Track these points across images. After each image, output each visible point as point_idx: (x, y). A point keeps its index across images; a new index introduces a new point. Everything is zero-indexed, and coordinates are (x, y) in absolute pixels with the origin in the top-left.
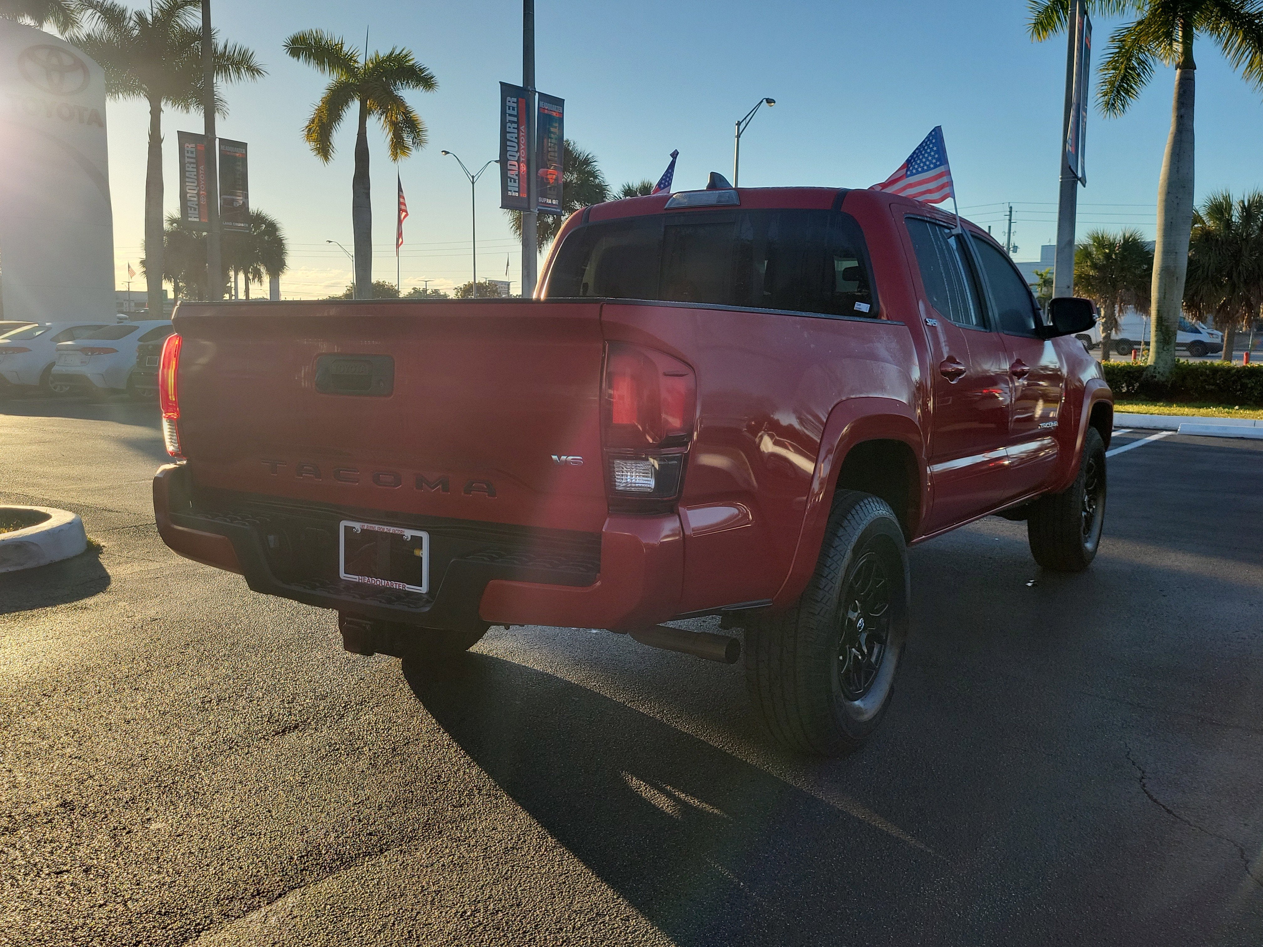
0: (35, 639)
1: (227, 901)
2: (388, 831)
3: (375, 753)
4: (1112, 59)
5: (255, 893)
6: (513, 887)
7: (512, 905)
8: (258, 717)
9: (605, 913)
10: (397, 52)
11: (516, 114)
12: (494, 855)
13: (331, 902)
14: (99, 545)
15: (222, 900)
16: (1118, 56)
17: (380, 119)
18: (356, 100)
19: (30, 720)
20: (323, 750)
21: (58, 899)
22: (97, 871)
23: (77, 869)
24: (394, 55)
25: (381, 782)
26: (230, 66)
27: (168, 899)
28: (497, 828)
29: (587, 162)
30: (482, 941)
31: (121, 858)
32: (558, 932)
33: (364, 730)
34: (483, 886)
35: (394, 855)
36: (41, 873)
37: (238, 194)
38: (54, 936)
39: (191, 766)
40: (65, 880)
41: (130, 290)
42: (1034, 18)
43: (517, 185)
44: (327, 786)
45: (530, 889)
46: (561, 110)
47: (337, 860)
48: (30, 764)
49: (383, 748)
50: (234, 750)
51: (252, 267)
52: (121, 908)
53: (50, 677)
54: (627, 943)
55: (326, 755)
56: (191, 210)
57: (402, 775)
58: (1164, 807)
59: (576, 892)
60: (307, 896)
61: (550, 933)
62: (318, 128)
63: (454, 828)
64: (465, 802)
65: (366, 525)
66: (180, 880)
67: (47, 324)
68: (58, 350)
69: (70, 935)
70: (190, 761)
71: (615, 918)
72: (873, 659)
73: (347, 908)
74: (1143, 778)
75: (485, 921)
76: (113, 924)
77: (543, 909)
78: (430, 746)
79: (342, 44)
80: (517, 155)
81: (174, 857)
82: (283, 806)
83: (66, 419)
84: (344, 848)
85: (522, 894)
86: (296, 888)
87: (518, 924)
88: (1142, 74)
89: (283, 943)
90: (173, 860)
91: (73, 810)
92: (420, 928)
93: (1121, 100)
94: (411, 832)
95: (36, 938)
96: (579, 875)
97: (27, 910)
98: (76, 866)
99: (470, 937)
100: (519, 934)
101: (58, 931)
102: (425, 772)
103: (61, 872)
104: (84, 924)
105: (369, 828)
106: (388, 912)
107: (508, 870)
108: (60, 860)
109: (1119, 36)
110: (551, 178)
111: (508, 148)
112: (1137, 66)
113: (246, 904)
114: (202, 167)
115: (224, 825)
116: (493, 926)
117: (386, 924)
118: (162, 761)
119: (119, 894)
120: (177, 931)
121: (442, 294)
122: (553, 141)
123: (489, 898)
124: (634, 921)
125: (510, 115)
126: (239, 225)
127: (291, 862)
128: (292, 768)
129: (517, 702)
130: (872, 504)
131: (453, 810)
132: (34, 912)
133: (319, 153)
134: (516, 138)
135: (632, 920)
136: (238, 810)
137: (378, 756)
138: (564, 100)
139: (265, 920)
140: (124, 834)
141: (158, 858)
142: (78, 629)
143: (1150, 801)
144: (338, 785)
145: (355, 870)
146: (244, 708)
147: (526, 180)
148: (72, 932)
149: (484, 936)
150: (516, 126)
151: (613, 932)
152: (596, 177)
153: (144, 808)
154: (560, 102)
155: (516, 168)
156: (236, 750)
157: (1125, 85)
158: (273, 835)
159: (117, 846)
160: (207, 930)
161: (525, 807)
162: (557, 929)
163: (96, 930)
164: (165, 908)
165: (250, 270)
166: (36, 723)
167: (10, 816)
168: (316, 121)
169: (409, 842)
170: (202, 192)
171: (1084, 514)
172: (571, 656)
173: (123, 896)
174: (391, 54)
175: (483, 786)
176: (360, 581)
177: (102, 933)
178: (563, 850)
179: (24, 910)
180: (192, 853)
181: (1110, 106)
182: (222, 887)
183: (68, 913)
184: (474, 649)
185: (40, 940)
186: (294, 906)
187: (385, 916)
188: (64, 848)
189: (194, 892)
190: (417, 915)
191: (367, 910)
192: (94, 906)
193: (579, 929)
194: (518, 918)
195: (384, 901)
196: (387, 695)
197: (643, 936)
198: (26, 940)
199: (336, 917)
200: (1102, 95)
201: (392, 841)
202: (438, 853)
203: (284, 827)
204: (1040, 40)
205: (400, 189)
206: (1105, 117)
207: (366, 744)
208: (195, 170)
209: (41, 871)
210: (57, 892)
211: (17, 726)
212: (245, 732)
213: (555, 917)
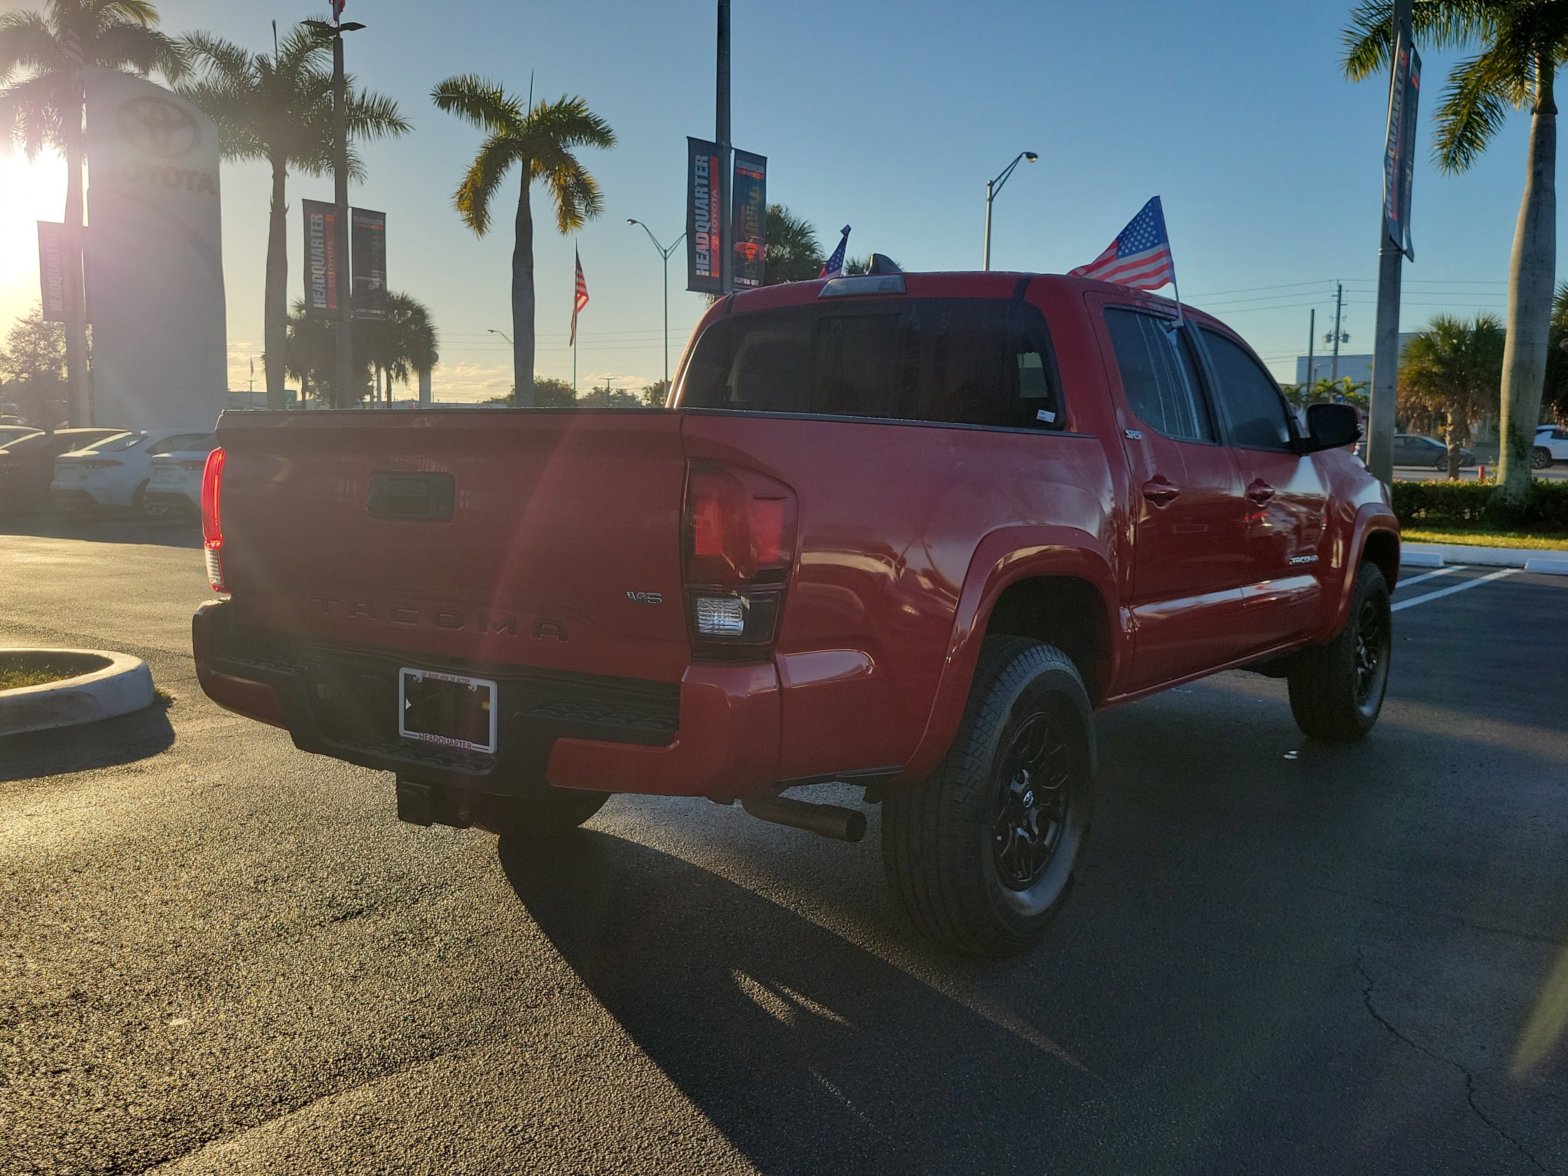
0: (75, 806)
1: (243, 1108)
2: (444, 1034)
3: (447, 944)
4: (1452, 102)
5: (277, 1100)
6: (577, 1099)
7: (572, 1120)
8: (317, 901)
9: (680, 1132)
10: (568, 101)
11: (706, 175)
12: (563, 1064)
13: (362, 1112)
14: (169, 697)
15: (237, 1107)
16: (1459, 99)
17: (546, 182)
18: (517, 160)
19: (53, 898)
20: (386, 940)
21: (51, 1101)
22: (101, 1071)
23: (78, 1069)
24: (564, 105)
25: (447, 978)
26: (368, 120)
27: (175, 1104)
28: (573, 1033)
29: (802, 232)
30: (529, 1160)
31: (131, 1056)
32: (620, 1152)
33: (438, 918)
34: (542, 1098)
35: (445, 1061)
36: (37, 1072)
37: (374, 275)
38: (39, 1142)
39: (229, 955)
40: (62, 1080)
41: (253, 391)
42: (1349, 52)
43: (707, 262)
44: (383, 981)
45: (597, 1102)
46: (763, 170)
47: (379, 1064)
48: (44, 949)
49: (457, 938)
50: (282, 937)
51: (395, 363)
52: (120, 1113)
53: (85, 850)
54: (698, 1166)
55: (389, 945)
56: (317, 294)
57: (473, 970)
58: (1386, 1024)
59: (651, 1107)
60: (335, 1105)
61: (611, 1153)
62: (471, 194)
63: (523, 1032)
64: (541, 1002)
65: (428, 673)
66: (193, 1084)
67: (143, 432)
68: (153, 463)
69: (58, 1141)
70: (229, 949)
71: (691, 1137)
72: (1046, 842)
73: (379, 1119)
74: (1369, 989)
75: (536, 1138)
76: (108, 1130)
77: (608, 1125)
78: (512, 937)
79: (501, 91)
80: (708, 225)
81: (191, 1058)
82: (328, 1002)
83: (159, 546)
84: (390, 1051)
85: (586, 1107)
86: (325, 1095)
87: (575, 1142)
88: (1489, 120)
89: (298, 1157)
90: (189, 1061)
91: (85, 1002)
92: (460, 1143)
93: (1464, 153)
94: (471, 1035)
95: (18, 1144)
96: (658, 1087)
97: (14, 1113)
98: (78, 1065)
99: (516, 1154)
100: (574, 1153)
101: (45, 1137)
102: (501, 967)
103: (60, 1072)
104: (75, 1130)
105: (423, 1029)
106: (426, 1125)
107: (576, 1081)
108: (61, 1058)
109: (1460, 73)
110: (750, 254)
111: (697, 218)
112: (1484, 110)
113: (264, 1111)
114: (330, 243)
115: (254, 1022)
116: (545, 1143)
117: (421, 1137)
118: (196, 948)
119: (121, 1097)
120: (179, 1140)
121: (629, 395)
122: (753, 208)
123: (547, 1111)
124: (712, 1141)
125: (699, 177)
126: (375, 312)
127: (324, 1066)
128: (346, 960)
129: (626, 888)
130: (1041, 654)
131: (526, 1011)
132: (22, 1115)
133: (472, 224)
134: (706, 205)
135: (710, 1140)
136: (275, 1005)
137: (450, 947)
138: (766, 158)
139: (283, 1130)
140: (138, 1031)
141: (173, 1058)
142: (127, 795)
143: (1371, 1017)
144: (396, 980)
145: (397, 1077)
146: (302, 889)
147: (718, 256)
148: (60, 1138)
149: (533, 1154)
150: (706, 190)
151: (684, 1154)
152: (813, 251)
153: (167, 1002)
154: (762, 161)
155: (707, 242)
156: (285, 938)
157: (1469, 135)
158: (309, 1036)
159: (128, 1043)
160: (214, 1140)
161: (610, 1010)
162: (619, 1148)
163: (88, 1137)
164: (171, 1115)
165: (393, 366)
166: (60, 902)
167: (12, 1007)
168: (469, 185)
169: (466, 1046)
170: (330, 273)
171: (1360, 670)
172: (702, 835)
173: (125, 1100)
174: (561, 103)
175: (566, 984)
176: (422, 739)
177: (94, 1140)
178: (646, 1060)
179: (10, 1112)
180: (213, 1054)
181: (1450, 160)
182: (240, 1092)
183: (59, 1117)
184: (588, 825)
185: (23, 1147)
186: (318, 1116)
187: (422, 1129)
188: (67, 1045)
189: (206, 1097)
190: (459, 1129)
191: (401, 1121)
192: (91, 1110)
193: (645, 1149)
194: (577, 1135)
195: (423, 1113)
196: (473, 877)
197: (719, 1159)
198: (7, 1145)
199: (364, 1129)
200: (1439, 147)
201: (446, 1045)
202: (497, 1060)
203: (324, 1025)
204: (1356, 78)
205: (578, 266)
206: (1444, 174)
207: (437, 933)
208: (322, 246)
209: (37, 1069)
210: (51, 1094)
211: (37, 905)
212: (299, 917)
213: (620, 1135)
